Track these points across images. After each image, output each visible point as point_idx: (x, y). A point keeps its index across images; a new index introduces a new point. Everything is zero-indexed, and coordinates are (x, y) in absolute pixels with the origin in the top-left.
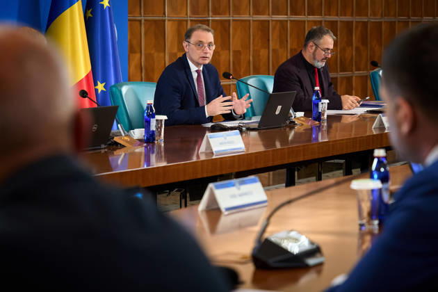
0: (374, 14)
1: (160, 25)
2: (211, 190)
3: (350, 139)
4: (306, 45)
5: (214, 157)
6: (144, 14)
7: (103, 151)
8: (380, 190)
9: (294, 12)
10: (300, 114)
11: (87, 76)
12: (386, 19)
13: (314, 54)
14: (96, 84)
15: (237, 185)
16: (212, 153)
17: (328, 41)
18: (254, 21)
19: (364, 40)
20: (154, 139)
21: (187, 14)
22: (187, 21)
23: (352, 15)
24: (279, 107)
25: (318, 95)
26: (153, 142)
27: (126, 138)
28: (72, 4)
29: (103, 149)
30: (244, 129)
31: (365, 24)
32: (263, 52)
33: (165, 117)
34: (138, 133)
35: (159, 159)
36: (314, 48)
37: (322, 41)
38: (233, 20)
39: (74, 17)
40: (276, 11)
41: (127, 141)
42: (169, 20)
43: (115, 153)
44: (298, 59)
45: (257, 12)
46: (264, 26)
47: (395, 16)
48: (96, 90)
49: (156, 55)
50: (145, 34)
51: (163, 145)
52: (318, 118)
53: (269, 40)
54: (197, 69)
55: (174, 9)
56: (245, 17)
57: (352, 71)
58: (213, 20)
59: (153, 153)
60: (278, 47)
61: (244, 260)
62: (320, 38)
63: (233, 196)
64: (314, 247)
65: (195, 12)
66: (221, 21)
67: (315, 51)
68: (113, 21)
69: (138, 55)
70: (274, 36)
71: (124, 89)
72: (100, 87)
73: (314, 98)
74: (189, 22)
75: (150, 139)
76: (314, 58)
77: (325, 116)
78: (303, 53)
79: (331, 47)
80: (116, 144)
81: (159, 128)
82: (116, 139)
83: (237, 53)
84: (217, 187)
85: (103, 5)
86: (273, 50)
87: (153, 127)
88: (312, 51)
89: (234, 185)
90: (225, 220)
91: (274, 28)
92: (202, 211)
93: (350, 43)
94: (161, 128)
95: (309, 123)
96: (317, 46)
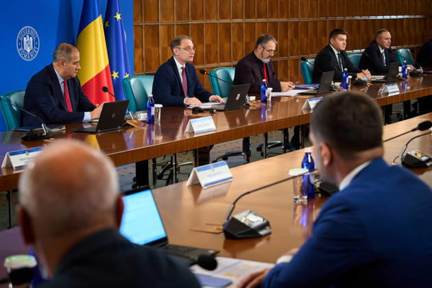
0: (303, 16)
1: (155, 28)
2: (195, 172)
3: (286, 119)
4: (256, 47)
5: (195, 136)
6: (145, 21)
7: (119, 131)
8: (309, 176)
9: (248, 17)
10: (253, 98)
11: (106, 68)
12: (311, 19)
13: (262, 54)
14: (112, 73)
15: (212, 168)
16: (193, 132)
17: (272, 45)
18: (220, 23)
19: (296, 34)
20: (154, 121)
21: (174, 20)
22: (174, 25)
23: (288, 17)
24: (239, 95)
25: (265, 85)
26: (153, 123)
27: (135, 121)
28: (95, 18)
29: (119, 129)
30: (215, 111)
31: (296, 23)
32: (227, 46)
33: (161, 106)
34: (143, 116)
35: (157, 134)
36: (262, 49)
37: (267, 45)
38: (206, 24)
39: (96, 28)
40: (235, 17)
41: (135, 123)
42: (161, 25)
43: (128, 131)
44: (252, 57)
45: (222, 17)
46: (227, 27)
47: (317, 17)
48: (112, 77)
49: (152, 49)
50: (145, 34)
51: (160, 124)
52: (265, 101)
53: (230, 37)
54: (182, 66)
55: (165, 17)
56: (214, 21)
57: (287, 56)
58: (192, 24)
59: (153, 130)
60: (237, 40)
61: (218, 231)
62: (266, 42)
63: (210, 176)
64: (265, 221)
65: (179, 18)
66: (197, 24)
67: (263, 51)
68: (124, 28)
69: (140, 50)
70: (234, 34)
71: (132, 81)
72: (115, 75)
73: (262, 87)
74: (175, 26)
75: (151, 121)
76: (262, 57)
77: (270, 99)
78: (255, 52)
79: (274, 49)
80: (128, 125)
81: (157, 113)
82: (128, 122)
83: (208, 46)
84: (199, 170)
85: (116, 18)
86: (233, 43)
87: (153, 113)
88: (260, 51)
89: (210, 168)
90: (204, 194)
91: (234, 28)
92: (189, 186)
93: (286, 37)
94: (158, 113)
95: (259, 105)
96: (264, 48)
